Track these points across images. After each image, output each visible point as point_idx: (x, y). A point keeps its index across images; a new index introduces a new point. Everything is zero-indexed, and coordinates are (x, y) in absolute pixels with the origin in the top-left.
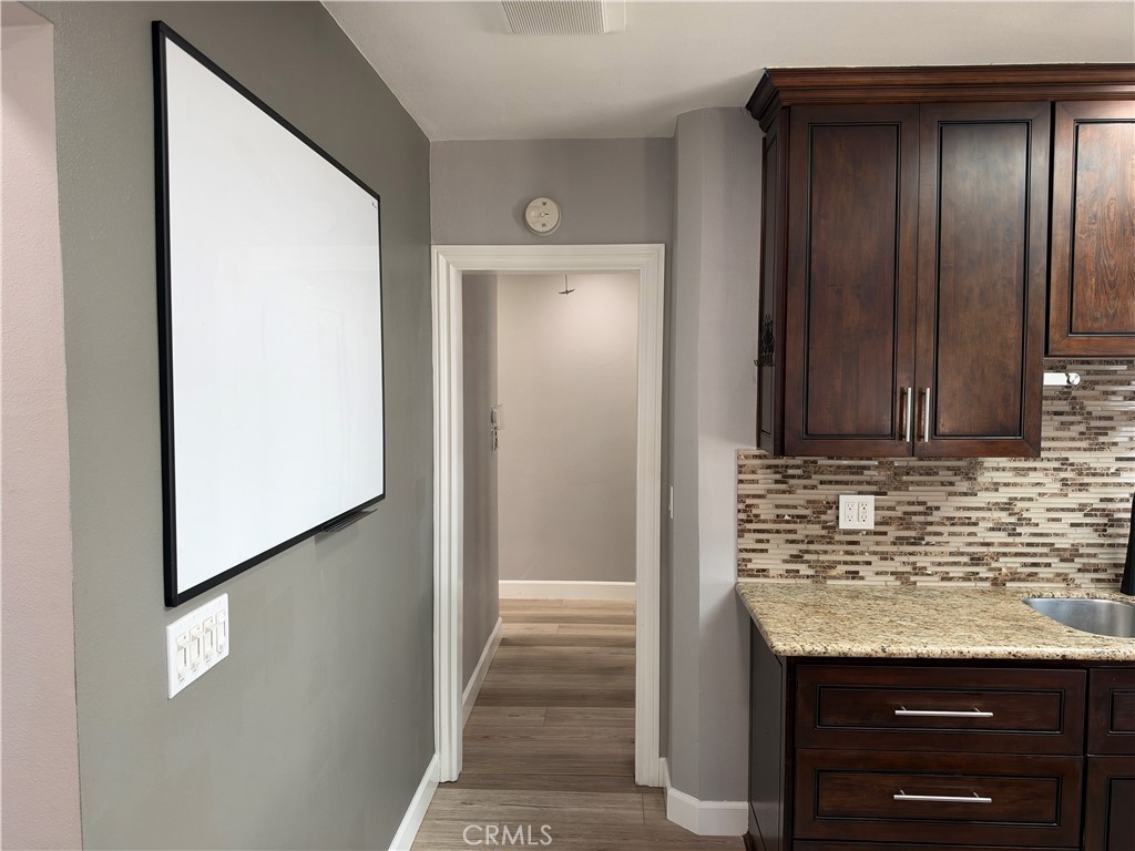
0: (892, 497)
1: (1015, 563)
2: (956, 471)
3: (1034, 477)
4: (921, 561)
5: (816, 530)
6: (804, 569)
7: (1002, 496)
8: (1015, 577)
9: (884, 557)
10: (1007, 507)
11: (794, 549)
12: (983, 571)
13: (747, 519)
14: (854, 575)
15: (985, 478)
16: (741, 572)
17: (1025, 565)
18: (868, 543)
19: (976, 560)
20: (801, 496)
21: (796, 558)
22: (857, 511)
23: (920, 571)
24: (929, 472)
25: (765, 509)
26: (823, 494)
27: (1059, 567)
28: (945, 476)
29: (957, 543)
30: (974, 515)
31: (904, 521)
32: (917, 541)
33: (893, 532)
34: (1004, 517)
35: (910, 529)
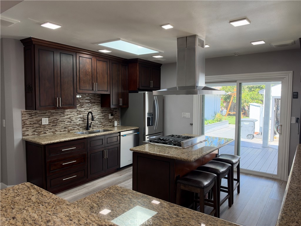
0: (51, 118)
1: (71, 127)
2: (61, 113)
3: (73, 113)
4: (57, 129)
5: (38, 125)
6: (36, 133)
7: (69, 116)
8: (71, 130)
9: (50, 129)
10: (69, 118)
11: (34, 130)
12: (66, 130)
13: (24, 124)
14: (45, 133)
15: (66, 113)
16: (23, 136)
17: (73, 128)
18: (47, 127)
19: (65, 128)
20: (35, 119)
21: (34, 131)
22: (45, 121)
23: (56, 131)
24: (57, 113)
25: (28, 122)
26: (39, 118)
27: (78, 128)
28: (60, 113)
29: (62, 125)
30: (65, 120)
31: (53, 122)
32: (56, 126)
33: (52, 124)
34: (69, 120)
35: (54, 123)
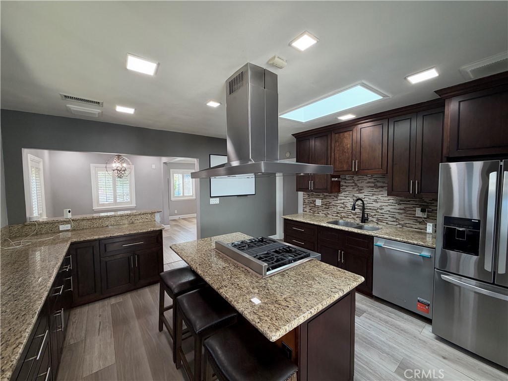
0: (324, 200)
1: (343, 214)
2: (335, 196)
3: (348, 198)
4: (329, 212)
5: (313, 205)
6: (311, 211)
7: (342, 201)
8: (344, 217)
9: (323, 211)
10: (343, 203)
11: (310, 208)
12: (339, 215)
13: (304, 202)
14: (318, 213)
15: (339, 198)
16: (303, 211)
18: (321, 208)
19: (338, 213)
20: (311, 199)
21: (310, 210)
22: (319, 202)
23: (328, 214)
24: (330, 196)
25: (306, 201)
26: (314, 199)
27: (352, 216)
28: (332, 197)
29: (335, 210)
30: (337, 205)
31: (326, 205)
32: (328, 208)
33: (324, 206)
34: (343, 205)
35: (327, 206)
